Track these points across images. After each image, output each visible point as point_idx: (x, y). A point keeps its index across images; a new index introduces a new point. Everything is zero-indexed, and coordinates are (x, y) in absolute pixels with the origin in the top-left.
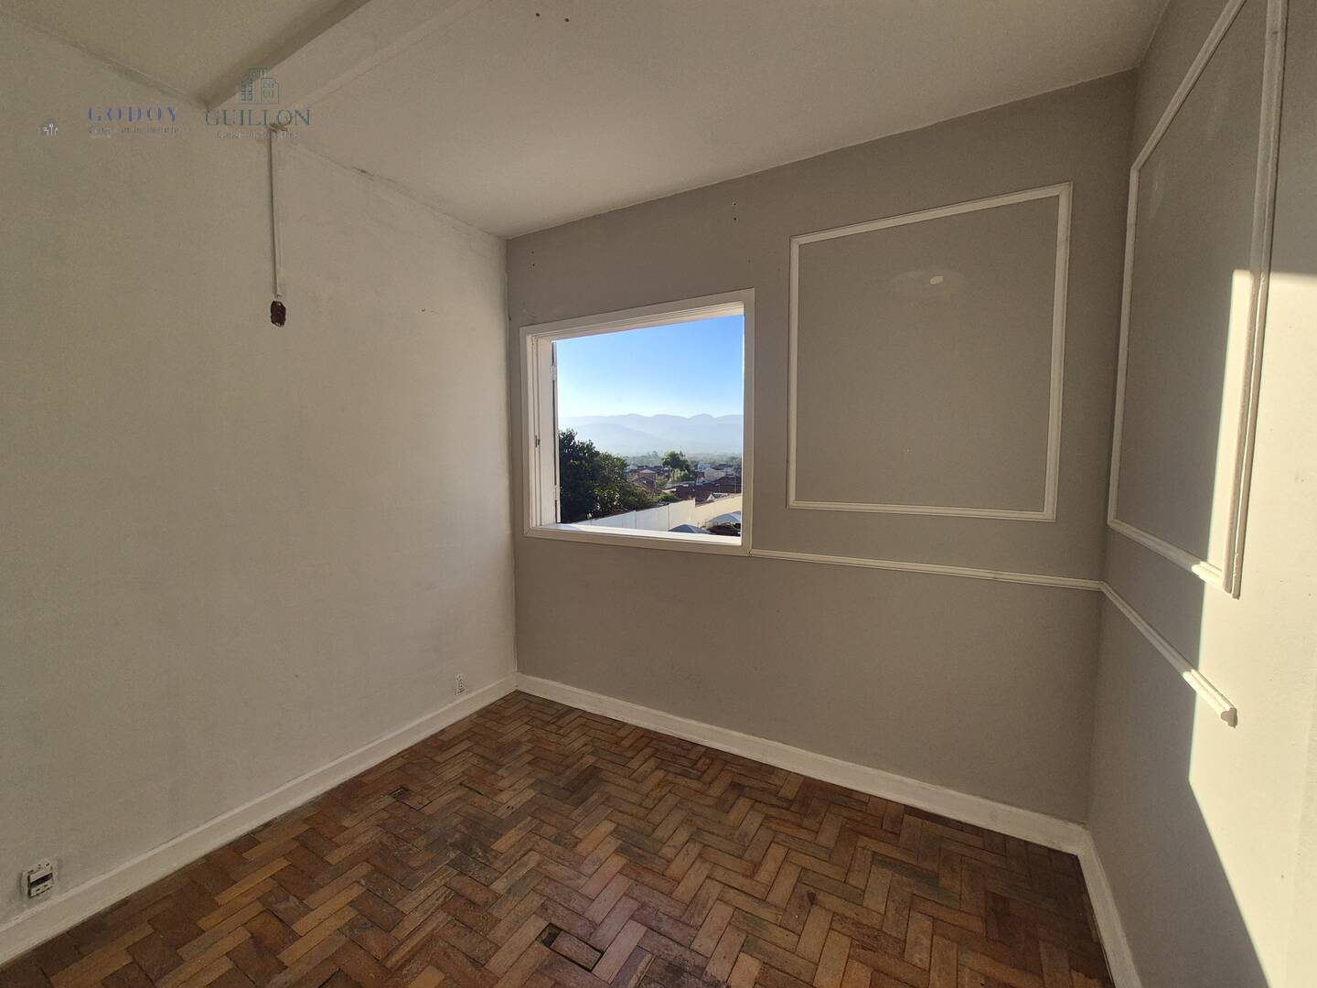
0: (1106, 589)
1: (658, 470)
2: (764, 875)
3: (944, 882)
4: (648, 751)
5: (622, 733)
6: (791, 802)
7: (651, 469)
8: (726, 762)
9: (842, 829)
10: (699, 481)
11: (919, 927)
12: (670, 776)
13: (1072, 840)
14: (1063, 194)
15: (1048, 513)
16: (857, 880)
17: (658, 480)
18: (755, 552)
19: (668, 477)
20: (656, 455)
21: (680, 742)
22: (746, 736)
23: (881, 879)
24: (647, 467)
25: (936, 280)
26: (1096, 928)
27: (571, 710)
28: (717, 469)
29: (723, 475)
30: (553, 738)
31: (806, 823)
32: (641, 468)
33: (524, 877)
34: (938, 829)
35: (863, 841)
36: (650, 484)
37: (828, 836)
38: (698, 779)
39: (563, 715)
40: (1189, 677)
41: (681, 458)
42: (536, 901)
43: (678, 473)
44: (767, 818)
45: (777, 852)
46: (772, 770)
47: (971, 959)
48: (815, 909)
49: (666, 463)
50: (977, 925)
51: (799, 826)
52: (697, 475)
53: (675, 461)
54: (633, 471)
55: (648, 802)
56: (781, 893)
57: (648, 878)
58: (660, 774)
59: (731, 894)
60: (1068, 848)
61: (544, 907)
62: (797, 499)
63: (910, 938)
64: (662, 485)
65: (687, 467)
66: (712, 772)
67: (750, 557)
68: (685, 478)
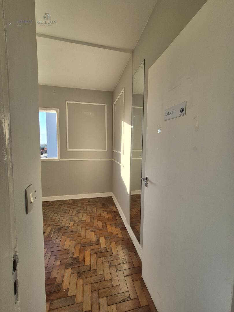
0: (113, 160)
2: (70, 213)
3: (97, 204)
6: (72, 203)
8: (57, 202)
9: (81, 204)
11: (95, 210)
12: (46, 207)
13: (111, 194)
14: (106, 105)
15: (106, 150)
16: (85, 208)
18: (61, 160)
22: (60, 196)
23: (88, 207)
25: (90, 114)
26: (114, 202)
31: (75, 205)
34: (95, 199)
35: (85, 204)
38: (52, 206)
40: (120, 165)
44: (68, 206)
45: (71, 210)
46: (66, 200)
47: (101, 210)
48: (80, 213)
50: (102, 207)
51: (74, 206)
56: (74, 214)
59: (65, 217)
60: (110, 196)
62: (69, 149)
63: (94, 211)
66: (55, 204)
67: (60, 161)
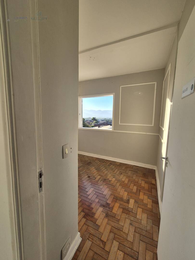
0: (159, 135)
1: (91, 121)
2: (115, 172)
3: (138, 172)
4: (98, 160)
5: (94, 158)
6: (119, 165)
7: (89, 121)
8: (109, 161)
9: (125, 168)
10: (99, 123)
11: (135, 176)
13: (154, 168)
14: (156, 83)
15: (153, 125)
16: (127, 172)
17: (91, 123)
18: (114, 131)
19: (93, 122)
20: (90, 118)
21: (102, 159)
23: (130, 172)
24: (89, 120)
25: (140, 93)
26: (156, 175)
27: (85, 156)
28: (102, 121)
29: (103, 122)
30: (83, 159)
31: (120, 167)
32: (87, 120)
33: (84, 172)
34: (138, 167)
35: (128, 169)
36: (89, 123)
37: (123, 168)
38: (105, 163)
39: (84, 156)
40: (162, 141)
41: (95, 119)
42: (86, 174)
43: (95, 122)
44: (115, 167)
45: (117, 170)
46: (116, 162)
47: (140, 178)
48: (122, 175)
49: (92, 120)
50: (142, 176)
52: (98, 122)
53: (94, 119)
54: (86, 121)
55: (99, 165)
56: (117, 173)
57: (100, 172)
58: (100, 162)
59: (111, 173)
60: (154, 169)
61: (87, 175)
62: (120, 123)
63: (133, 177)
64: (91, 124)
65: (97, 120)
66: (107, 162)
68: (96, 123)
